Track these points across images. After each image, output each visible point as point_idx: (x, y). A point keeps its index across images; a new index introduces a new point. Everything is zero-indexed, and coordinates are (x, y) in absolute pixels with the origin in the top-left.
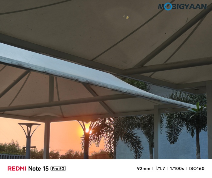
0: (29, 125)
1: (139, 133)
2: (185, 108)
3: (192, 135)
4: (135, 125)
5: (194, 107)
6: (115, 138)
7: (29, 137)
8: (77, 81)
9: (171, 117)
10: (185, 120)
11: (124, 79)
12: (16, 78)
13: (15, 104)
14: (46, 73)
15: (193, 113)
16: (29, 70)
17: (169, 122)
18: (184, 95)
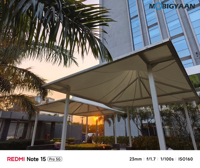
0: (83, 118)
1: (110, 119)
2: (122, 113)
3: (124, 120)
4: (109, 117)
5: (124, 112)
6: (104, 120)
7: (82, 121)
8: (95, 106)
9: (118, 115)
10: (122, 116)
11: (106, 105)
12: (80, 105)
13: (79, 112)
14: (87, 104)
15: (123, 114)
16: (83, 104)
17: (118, 116)
18: (121, 109)
